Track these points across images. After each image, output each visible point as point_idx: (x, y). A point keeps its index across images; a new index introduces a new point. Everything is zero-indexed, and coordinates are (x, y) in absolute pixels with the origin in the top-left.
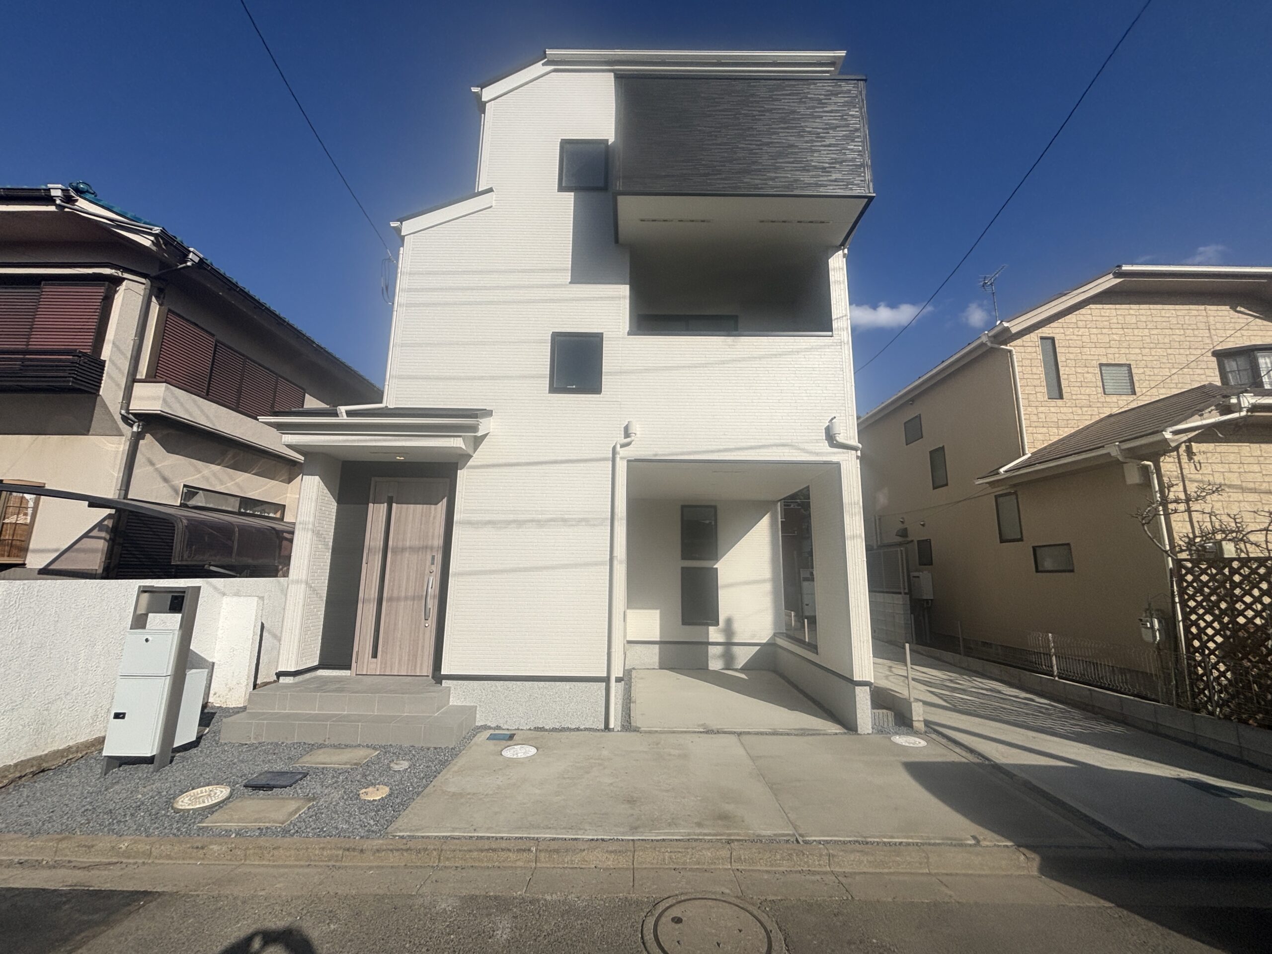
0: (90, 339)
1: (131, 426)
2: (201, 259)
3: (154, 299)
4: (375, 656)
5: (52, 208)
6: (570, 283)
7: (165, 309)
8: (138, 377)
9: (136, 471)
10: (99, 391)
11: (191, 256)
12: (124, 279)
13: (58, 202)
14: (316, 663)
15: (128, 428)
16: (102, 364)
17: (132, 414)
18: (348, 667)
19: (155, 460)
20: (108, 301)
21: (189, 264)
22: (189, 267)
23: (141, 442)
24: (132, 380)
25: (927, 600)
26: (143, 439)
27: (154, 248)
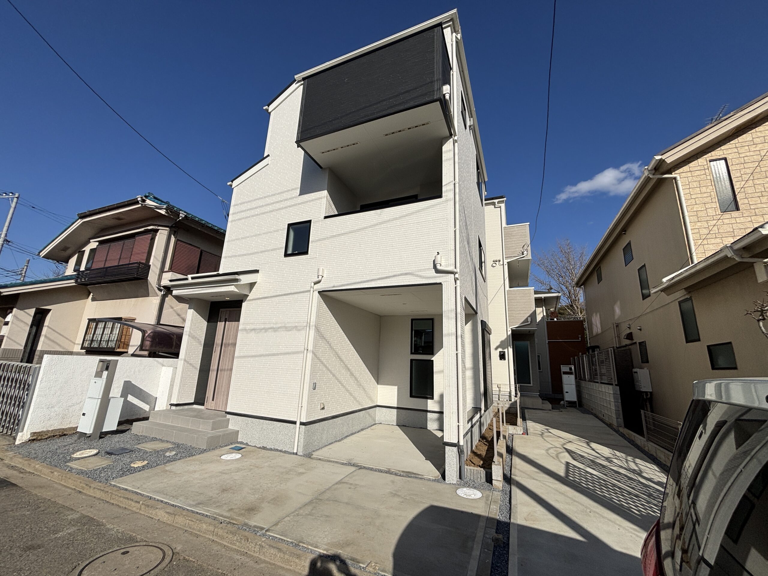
0: (145, 256)
1: (161, 291)
2: (185, 215)
3: (172, 236)
4: (213, 400)
5: (140, 205)
6: (299, 195)
7: (176, 239)
8: (165, 270)
9: (164, 312)
10: (147, 278)
11: (181, 215)
12: (159, 230)
13: (140, 202)
14: (193, 401)
15: (160, 292)
16: (149, 266)
17: (162, 286)
18: (203, 404)
19: (173, 306)
20: (153, 240)
21: (180, 218)
22: (180, 220)
23: (167, 299)
24: (162, 271)
25: (646, 392)
26: (167, 297)
27: (166, 214)
